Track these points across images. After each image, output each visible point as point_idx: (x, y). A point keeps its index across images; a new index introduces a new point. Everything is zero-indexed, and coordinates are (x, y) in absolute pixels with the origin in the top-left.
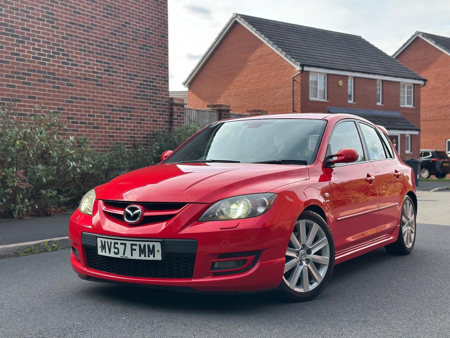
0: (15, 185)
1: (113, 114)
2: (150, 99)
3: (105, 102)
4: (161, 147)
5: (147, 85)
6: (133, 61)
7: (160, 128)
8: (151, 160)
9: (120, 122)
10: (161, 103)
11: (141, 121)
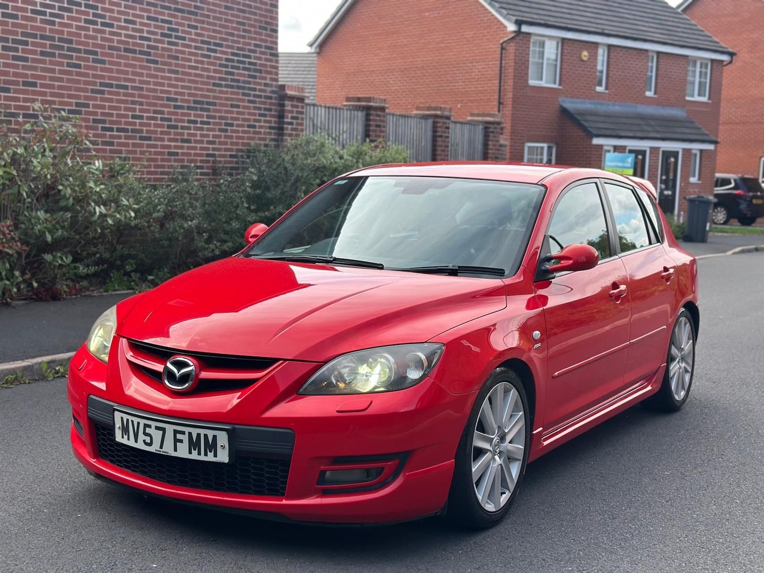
1: (176, 114)
2: (244, 88)
3: (162, 92)
4: (261, 174)
5: (239, 62)
6: (214, 18)
7: (260, 139)
8: (243, 199)
9: (189, 128)
10: (263, 94)
11: (226, 128)
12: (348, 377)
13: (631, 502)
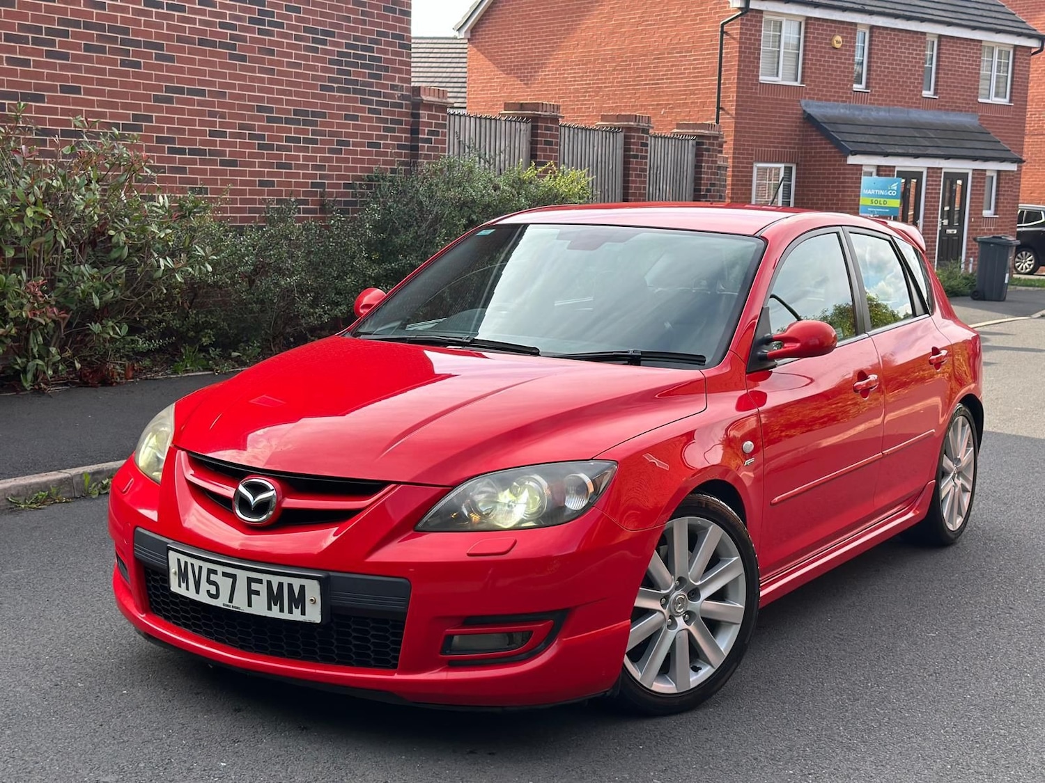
0: (24, 314)
1: (271, 129)
2: (363, 92)
3: (252, 98)
4: (387, 212)
5: (356, 56)
7: (385, 162)
8: (361, 246)
9: (288, 149)
10: (390, 100)
11: (340, 147)
12: (483, 506)
13: (881, 676)
